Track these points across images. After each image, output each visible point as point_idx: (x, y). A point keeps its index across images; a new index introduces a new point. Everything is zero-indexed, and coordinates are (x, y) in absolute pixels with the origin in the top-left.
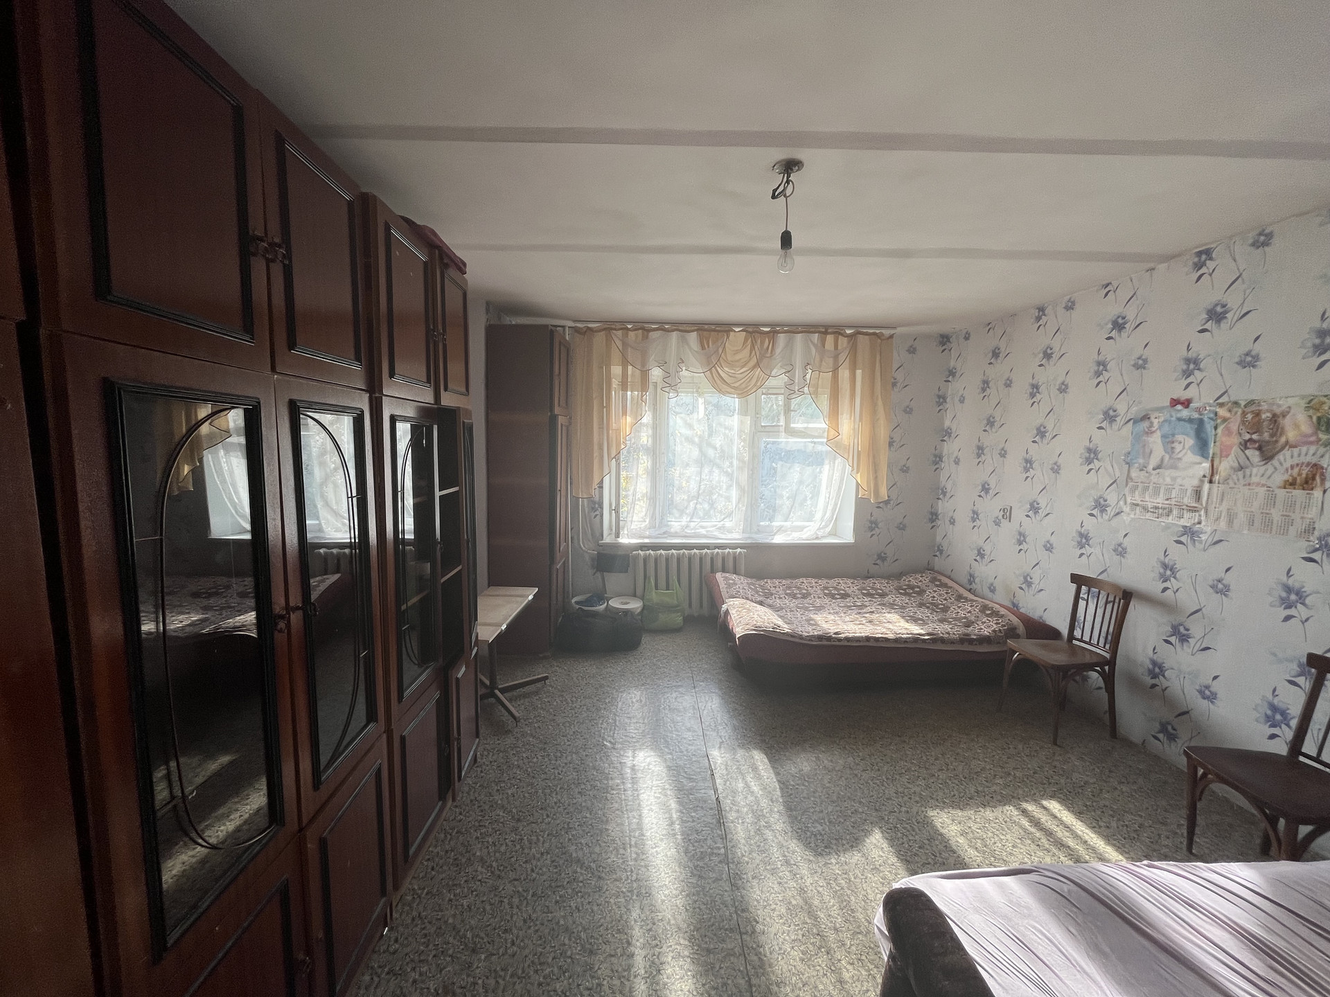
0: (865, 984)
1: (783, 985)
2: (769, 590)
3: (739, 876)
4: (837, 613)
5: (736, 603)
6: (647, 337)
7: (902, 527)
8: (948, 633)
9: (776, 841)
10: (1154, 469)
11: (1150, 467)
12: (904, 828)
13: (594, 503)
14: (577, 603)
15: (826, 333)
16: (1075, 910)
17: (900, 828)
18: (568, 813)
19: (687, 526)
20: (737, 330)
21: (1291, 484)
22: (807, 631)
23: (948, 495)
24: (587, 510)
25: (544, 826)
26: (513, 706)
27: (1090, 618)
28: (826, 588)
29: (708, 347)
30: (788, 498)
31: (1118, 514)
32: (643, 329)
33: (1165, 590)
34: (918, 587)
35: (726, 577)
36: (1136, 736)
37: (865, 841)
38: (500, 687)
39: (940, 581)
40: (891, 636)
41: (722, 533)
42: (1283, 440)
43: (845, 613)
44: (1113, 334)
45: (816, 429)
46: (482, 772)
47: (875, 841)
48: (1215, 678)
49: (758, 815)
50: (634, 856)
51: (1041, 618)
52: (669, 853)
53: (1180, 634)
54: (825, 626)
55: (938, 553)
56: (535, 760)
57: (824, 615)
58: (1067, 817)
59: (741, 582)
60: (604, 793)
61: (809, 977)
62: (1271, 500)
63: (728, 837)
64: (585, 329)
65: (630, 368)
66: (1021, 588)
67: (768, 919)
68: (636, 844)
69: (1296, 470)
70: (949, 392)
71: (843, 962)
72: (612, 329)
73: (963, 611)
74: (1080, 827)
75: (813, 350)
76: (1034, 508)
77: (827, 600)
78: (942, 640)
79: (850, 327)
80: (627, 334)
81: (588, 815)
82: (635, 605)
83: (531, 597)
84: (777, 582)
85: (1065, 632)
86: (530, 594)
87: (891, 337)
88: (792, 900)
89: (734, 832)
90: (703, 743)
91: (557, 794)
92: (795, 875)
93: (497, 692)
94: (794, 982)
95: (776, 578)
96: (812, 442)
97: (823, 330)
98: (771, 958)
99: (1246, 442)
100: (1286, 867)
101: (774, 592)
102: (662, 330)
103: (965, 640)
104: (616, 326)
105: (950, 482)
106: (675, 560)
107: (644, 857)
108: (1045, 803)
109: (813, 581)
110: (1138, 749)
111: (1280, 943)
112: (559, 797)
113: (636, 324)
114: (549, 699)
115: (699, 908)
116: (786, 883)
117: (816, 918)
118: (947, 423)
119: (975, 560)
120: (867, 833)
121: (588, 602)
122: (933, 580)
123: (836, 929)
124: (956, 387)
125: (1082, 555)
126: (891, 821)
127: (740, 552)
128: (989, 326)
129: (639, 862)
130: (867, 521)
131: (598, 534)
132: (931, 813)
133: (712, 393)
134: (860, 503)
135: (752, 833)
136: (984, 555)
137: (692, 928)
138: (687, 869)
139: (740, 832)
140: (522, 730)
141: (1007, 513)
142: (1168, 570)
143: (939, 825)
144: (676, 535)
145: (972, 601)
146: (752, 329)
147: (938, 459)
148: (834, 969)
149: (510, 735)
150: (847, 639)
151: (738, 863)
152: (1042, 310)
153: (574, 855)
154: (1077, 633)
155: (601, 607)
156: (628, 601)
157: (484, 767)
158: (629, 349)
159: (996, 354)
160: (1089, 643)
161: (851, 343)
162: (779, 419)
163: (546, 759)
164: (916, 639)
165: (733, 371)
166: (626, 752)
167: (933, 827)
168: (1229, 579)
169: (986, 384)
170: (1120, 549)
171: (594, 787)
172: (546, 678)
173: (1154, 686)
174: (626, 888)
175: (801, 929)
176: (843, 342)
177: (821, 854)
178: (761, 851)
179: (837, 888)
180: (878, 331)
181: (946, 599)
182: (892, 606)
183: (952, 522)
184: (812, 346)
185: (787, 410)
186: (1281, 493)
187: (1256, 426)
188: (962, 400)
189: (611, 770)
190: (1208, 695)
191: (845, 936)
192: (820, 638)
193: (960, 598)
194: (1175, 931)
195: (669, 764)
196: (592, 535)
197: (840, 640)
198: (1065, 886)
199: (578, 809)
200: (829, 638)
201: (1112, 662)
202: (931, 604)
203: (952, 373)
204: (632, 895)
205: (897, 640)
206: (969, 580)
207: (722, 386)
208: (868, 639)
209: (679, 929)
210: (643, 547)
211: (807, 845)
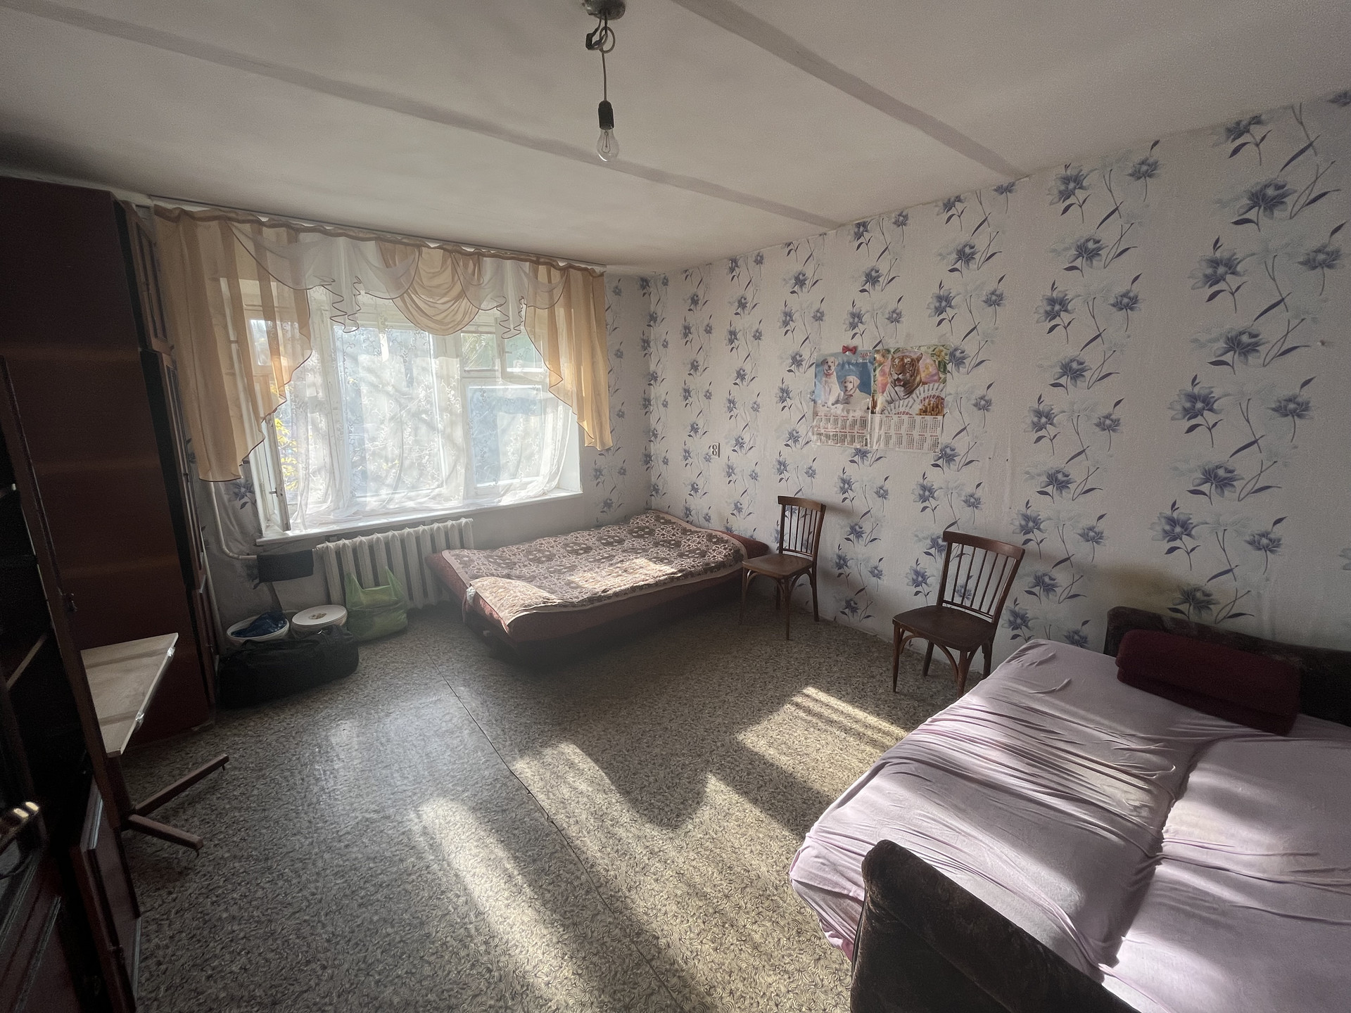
0: (774, 934)
1: (712, 990)
2: (509, 559)
3: (614, 896)
4: (591, 569)
5: (485, 583)
6: (296, 240)
7: (623, 472)
8: (693, 566)
9: (630, 835)
10: (833, 405)
11: (830, 404)
12: (728, 762)
13: (238, 486)
14: (238, 633)
15: (537, 263)
16: (928, 783)
17: (726, 764)
18: (357, 944)
19: (391, 500)
20: (432, 245)
21: (924, 412)
22: (575, 596)
23: (659, 437)
24: (226, 498)
25: (323, 988)
26: (175, 826)
27: (794, 531)
28: (567, 545)
29: (395, 265)
30: (513, 454)
31: (808, 442)
32: (288, 226)
33: (845, 499)
34: (647, 527)
35: (457, 555)
36: (829, 616)
37: (705, 792)
38: (138, 807)
39: (663, 518)
40: (651, 581)
41: (438, 503)
42: (918, 379)
43: (599, 568)
44: (796, 289)
45: (536, 374)
46: (159, 963)
47: (713, 788)
48: (881, 560)
49: (600, 817)
50: (483, 948)
51: (752, 537)
52: (526, 919)
53: (856, 532)
54: (589, 586)
55: (654, 493)
56: (260, 894)
57: (581, 575)
58: (823, 696)
59: (478, 558)
60: (399, 886)
61: (730, 964)
62: (912, 425)
63: (582, 858)
64: (177, 212)
65: (274, 285)
66: (733, 514)
67: (665, 927)
68: (477, 930)
69: (927, 401)
70: (652, 337)
71: (748, 926)
72: (230, 219)
73: (692, 543)
74: (833, 701)
75: (525, 280)
76: (740, 443)
77: (573, 558)
78: (691, 574)
79: (563, 259)
80: (260, 232)
81: (390, 930)
82: (335, 615)
83: (170, 652)
84: (514, 548)
85: (774, 546)
86: (167, 646)
87: (602, 275)
88: (676, 891)
89: (585, 849)
90: (500, 761)
91: (324, 926)
92: (666, 862)
93: (135, 818)
94: (720, 979)
95: (513, 544)
96: (534, 389)
97: (535, 259)
98: (689, 969)
99: (895, 380)
100: (984, 685)
101: (516, 560)
102: (320, 231)
103: (707, 569)
104: (237, 214)
105: (660, 424)
106: (383, 547)
107: (497, 940)
108: (805, 691)
109: (552, 540)
110: (832, 624)
111: (1019, 743)
112: (330, 929)
113: (276, 217)
114: (242, 789)
115: (591, 963)
116: (662, 876)
117: (705, 895)
118: (652, 368)
119: (690, 495)
120: (704, 783)
121: (255, 628)
122: (658, 519)
123: (727, 896)
124: (657, 332)
125: (781, 479)
126: (715, 760)
127: (466, 523)
128: (687, 273)
129: (493, 952)
130: (592, 470)
131: (250, 528)
132: (740, 737)
133: (409, 328)
134: (585, 452)
135: (604, 840)
136: (698, 489)
137: (596, 992)
138: (556, 924)
139: (591, 846)
140: (211, 857)
141: (717, 450)
142: (846, 485)
143: (750, 746)
144: (373, 514)
145: (697, 532)
146: (453, 247)
147: (647, 402)
148: (745, 939)
149: (192, 876)
150: (616, 594)
151: (606, 883)
152: (734, 261)
153: (396, 1000)
154: (785, 545)
155: (283, 630)
156: (322, 612)
157: (161, 953)
158: (268, 254)
159: (695, 301)
160: (795, 551)
161: (564, 278)
162: (494, 363)
163: (280, 883)
164: (671, 578)
165: (431, 300)
166: (404, 815)
167: (748, 750)
168: (887, 485)
169: (687, 330)
170: (811, 472)
171: (381, 885)
172: (226, 760)
173: (840, 574)
174: (492, 998)
175: (699, 917)
176: (556, 275)
177: (676, 827)
178: (622, 854)
179: (708, 853)
180: (589, 267)
181: (674, 535)
182: (634, 550)
183: (666, 462)
184: (523, 275)
185: (502, 352)
186: (918, 418)
187: (902, 370)
188: (665, 345)
189: (393, 849)
190: (875, 572)
191: (736, 897)
192: (591, 600)
193: (685, 531)
194: (982, 767)
195: (470, 803)
196: (242, 532)
197: (609, 597)
198: (911, 766)
199: (369, 929)
200: (600, 598)
201: (814, 564)
202: (664, 541)
203: (653, 318)
204: (506, 1002)
205: (657, 584)
206: (686, 514)
207: (419, 318)
208: (633, 589)
209: (583, 1005)
210: (328, 537)
211: (661, 824)
